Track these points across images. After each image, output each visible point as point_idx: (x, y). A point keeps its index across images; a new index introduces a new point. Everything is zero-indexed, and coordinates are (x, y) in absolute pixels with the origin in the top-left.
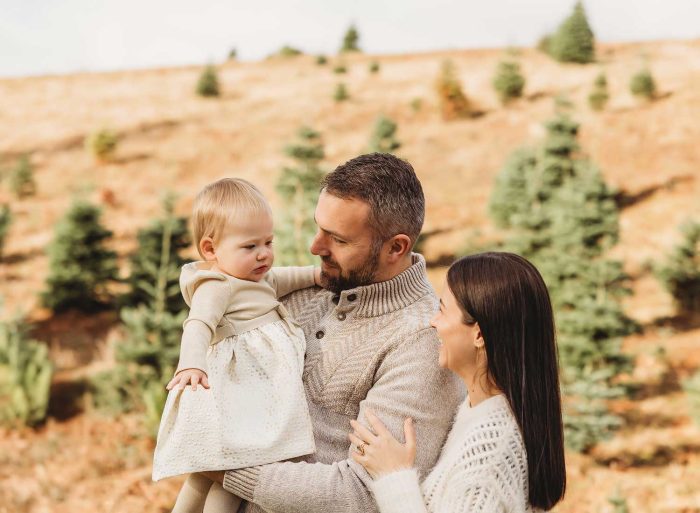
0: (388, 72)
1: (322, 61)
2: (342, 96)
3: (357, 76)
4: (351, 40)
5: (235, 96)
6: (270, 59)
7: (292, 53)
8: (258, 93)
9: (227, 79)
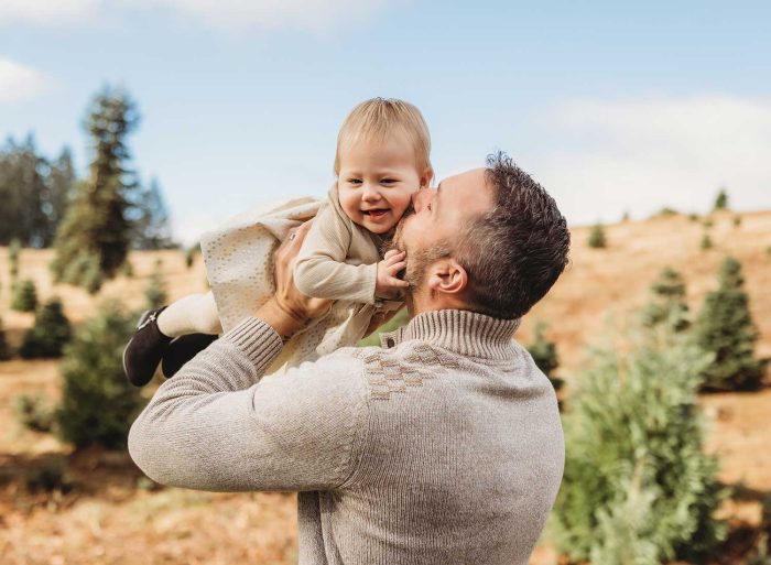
0: (749, 225)
1: (694, 218)
2: (707, 244)
3: (722, 229)
4: (721, 201)
5: (619, 248)
6: (653, 219)
7: (669, 213)
8: (638, 245)
9: (612, 236)
